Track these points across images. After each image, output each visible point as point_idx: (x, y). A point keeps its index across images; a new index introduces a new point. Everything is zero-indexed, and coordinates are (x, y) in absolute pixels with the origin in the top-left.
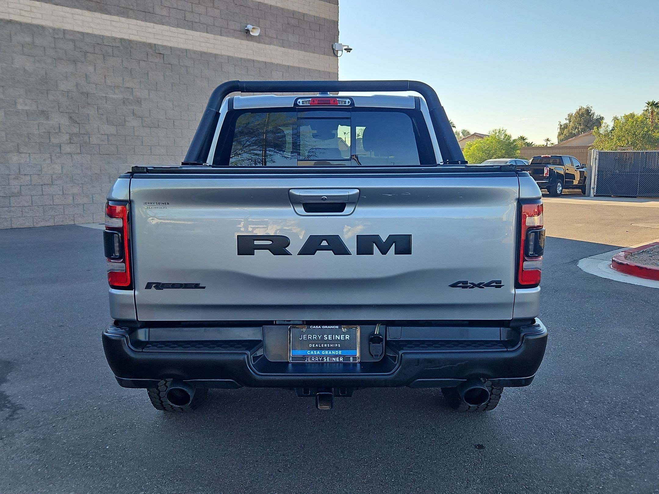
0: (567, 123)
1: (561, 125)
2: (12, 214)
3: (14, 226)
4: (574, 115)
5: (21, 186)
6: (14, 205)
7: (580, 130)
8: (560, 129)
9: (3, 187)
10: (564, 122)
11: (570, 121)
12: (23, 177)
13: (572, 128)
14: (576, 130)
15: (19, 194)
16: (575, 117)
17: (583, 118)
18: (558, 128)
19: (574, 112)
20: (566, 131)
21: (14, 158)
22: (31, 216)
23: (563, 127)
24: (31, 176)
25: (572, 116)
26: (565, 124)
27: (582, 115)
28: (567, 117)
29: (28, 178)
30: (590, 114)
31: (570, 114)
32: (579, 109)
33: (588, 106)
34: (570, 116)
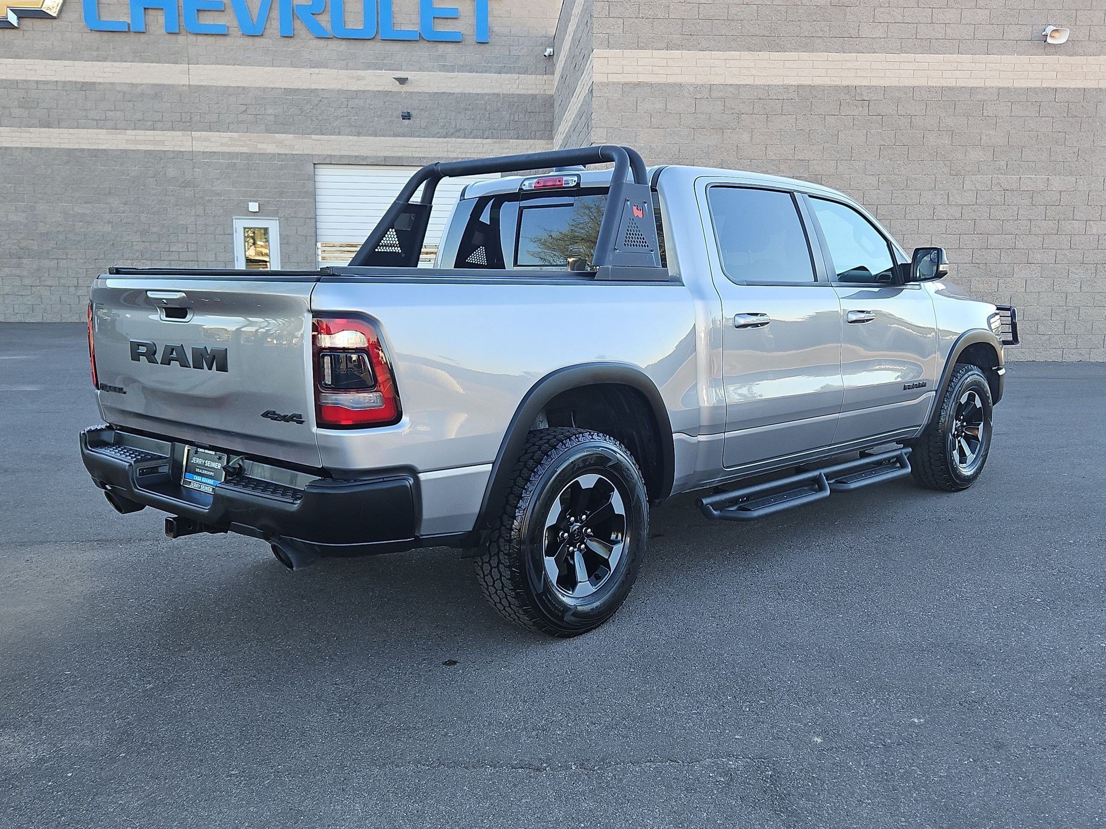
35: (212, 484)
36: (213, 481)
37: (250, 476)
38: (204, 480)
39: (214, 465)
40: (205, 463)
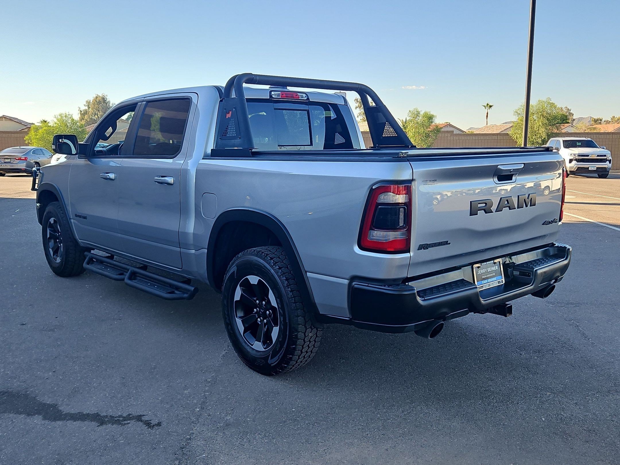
0: (86, 109)
1: (81, 111)
4: (91, 102)
7: (100, 116)
8: (80, 114)
10: (83, 108)
11: (89, 108)
13: (92, 114)
14: (96, 116)
16: (93, 104)
17: (101, 105)
18: (78, 114)
19: (91, 98)
20: (86, 117)
23: (82, 112)
25: (90, 103)
26: (85, 110)
27: (99, 102)
28: (85, 103)
30: (106, 102)
31: (88, 101)
32: (95, 96)
33: (104, 95)
34: (88, 103)
35: (496, 280)
36: (495, 278)
37: (518, 264)
38: (490, 280)
39: (493, 269)
40: (487, 270)
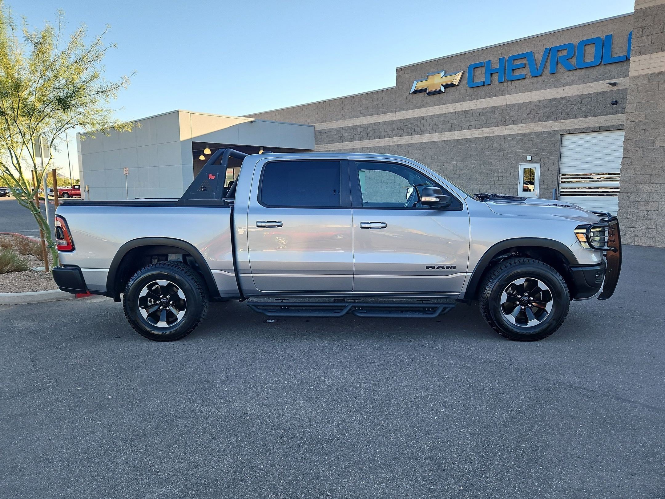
2: (636, 233)
3: (637, 243)
5: (648, 211)
6: (639, 227)
9: (631, 211)
12: (651, 203)
15: (645, 218)
21: (646, 188)
22: (653, 237)
24: (659, 203)
29: (657, 204)
